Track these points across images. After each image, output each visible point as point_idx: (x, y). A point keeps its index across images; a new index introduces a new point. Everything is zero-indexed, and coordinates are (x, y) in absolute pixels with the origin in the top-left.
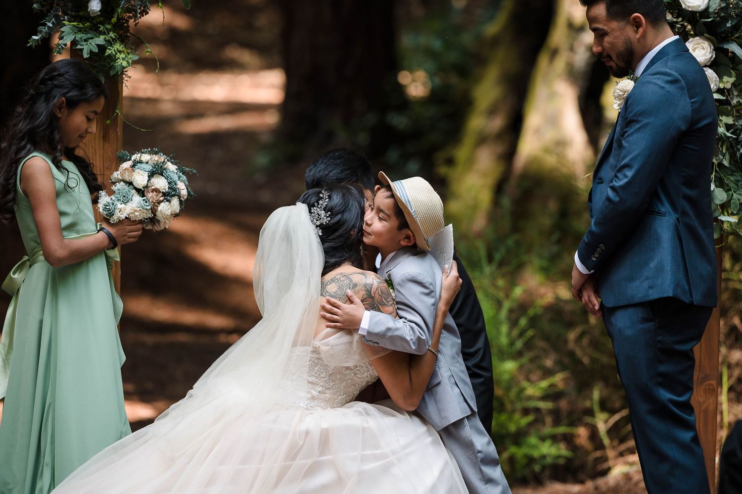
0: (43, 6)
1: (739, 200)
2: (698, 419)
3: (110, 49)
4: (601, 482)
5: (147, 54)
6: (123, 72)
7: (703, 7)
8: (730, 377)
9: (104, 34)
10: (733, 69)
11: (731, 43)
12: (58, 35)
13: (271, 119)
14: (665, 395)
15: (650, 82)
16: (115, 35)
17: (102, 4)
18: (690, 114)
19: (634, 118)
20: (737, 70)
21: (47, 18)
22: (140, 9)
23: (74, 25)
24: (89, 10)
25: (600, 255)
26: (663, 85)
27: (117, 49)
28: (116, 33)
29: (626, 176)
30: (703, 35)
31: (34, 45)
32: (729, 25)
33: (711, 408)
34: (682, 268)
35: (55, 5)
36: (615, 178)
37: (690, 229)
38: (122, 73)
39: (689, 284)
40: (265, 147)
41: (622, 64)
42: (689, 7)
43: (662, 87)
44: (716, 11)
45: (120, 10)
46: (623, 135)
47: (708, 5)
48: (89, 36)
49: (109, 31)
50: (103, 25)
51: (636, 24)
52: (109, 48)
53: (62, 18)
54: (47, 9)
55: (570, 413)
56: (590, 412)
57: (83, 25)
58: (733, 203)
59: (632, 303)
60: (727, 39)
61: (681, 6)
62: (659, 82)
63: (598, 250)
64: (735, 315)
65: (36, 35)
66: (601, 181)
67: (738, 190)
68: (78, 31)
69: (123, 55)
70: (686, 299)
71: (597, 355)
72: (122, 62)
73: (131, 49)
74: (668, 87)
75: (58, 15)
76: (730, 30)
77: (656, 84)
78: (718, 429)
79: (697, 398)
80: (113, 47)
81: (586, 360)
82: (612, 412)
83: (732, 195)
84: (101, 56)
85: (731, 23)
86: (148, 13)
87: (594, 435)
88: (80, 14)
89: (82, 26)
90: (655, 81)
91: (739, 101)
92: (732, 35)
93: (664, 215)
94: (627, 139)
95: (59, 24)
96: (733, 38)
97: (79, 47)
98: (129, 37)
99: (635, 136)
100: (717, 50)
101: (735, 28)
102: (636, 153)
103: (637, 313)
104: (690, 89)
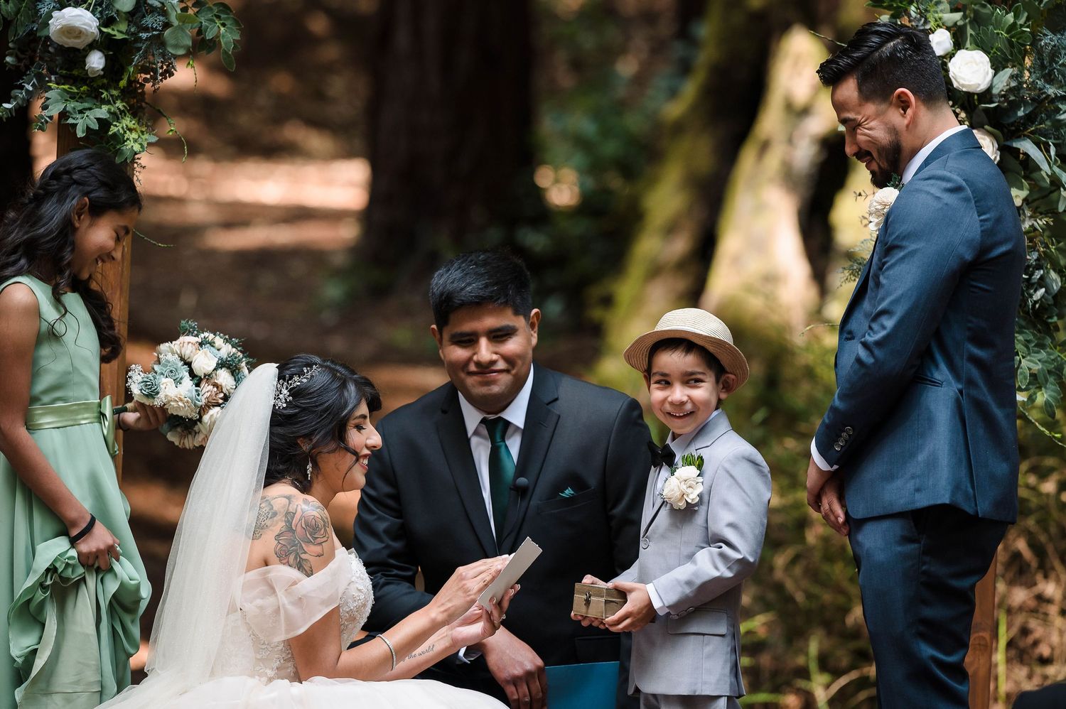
0: (19, 59)
1: (1030, 369)
3: (116, 126)
5: (171, 133)
6: (134, 159)
7: (983, 87)
8: (1009, 626)
9: (108, 103)
10: (1026, 178)
11: (1024, 140)
12: (40, 102)
13: (348, 233)
14: (928, 651)
15: (921, 191)
16: (124, 106)
17: (106, 60)
18: (978, 237)
19: (896, 243)
20: (1032, 179)
21: (25, 78)
22: (162, 68)
23: (64, 89)
24: (86, 69)
25: (846, 443)
26: (938, 194)
27: (126, 126)
28: (126, 102)
29: (884, 327)
30: (983, 128)
31: (5, 116)
32: (1021, 113)
33: (982, 672)
34: (964, 462)
35: (38, 59)
36: (869, 331)
37: (980, 407)
38: (133, 161)
39: (973, 488)
40: (338, 273)
42: (963, 86)
43: (938, 198)
44: (1003, 93)
45: (132, 69)
46: (881, 269)
47: (991, 84)
48: (86, 105)
49: (115, 99)
50: (107, 91)
51: (903, 105)
52: (114, 123)
53: (47, 79)
54: (25, 66)
55: (775, 674)
56: (804, 673)
57: (78, 89)
58: (1021, 374)
59: (891, 512)
60: (1017, 131)
61: (952, 85)
62: (933, 190)
63: (844, 434)
64: (1019, 536)
65: (9, 103)
66: (851, 336)
67: (1029, 354)
68: (70, 98)
69: (134, 135)
70: (969, 509)
71: (816, 590)
72: (133, 144)
73: (147, 126)
74: (948, 198)
75: (41, 74)
76: (1022, 121)
77: (928, 193)
78: (991, 702)
80: (120, 123)
81: (800, 597)
82: (837, 673)
83: (1020, 362)
84: (102, 137)
85: (1024, 111)
86: (173, 74)
87: (809, 706)
88: (74, 72)
89: (76, 91)
90: (927, 189)
91: (1033, 224)
92: (1026, 129)
93: (939, 384)
94: (887, 273)
95: (43, 87)
96: (1026, 133)
97: (70, 121)
98: (144, 109)
99: (898, 269)
100: (1003, 149)
101: (1030, 118)
102: (899, 292)
103: (893, 529)
104: (980, 200)
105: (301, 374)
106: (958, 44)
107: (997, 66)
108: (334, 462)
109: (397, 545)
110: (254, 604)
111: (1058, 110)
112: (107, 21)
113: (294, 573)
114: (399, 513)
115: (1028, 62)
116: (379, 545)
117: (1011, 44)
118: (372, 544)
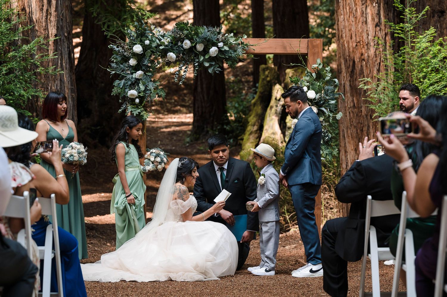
0: (122, 101)
2: (316, 217)
4: (288, 233)
7: (314, 97)
9: (140, 109)
10: (323, 115)
11: (323, 108)
12: (127, 109)
14: (307, 211)
16: (143, 109)
17: (139, 100)
18: (314, 129)
19: (298, 130)
21: (123, 104)
22: (150, 101)
23: (131, 106)
24: (136, 102)
25: (288, 170)
27: (144, 113)
29: (296, 147)
30: (314, 106)
31: (120, 112)
32: (322, 102)
33: (319, 214)
34: (312, 174)
35: (126, 100)
36: (292, 148)
37: (314, 162)
38: (145, 120)
39: (314, 179)
41: (294, 115)
42: (310, 97)
43: (306, 121)
44: (318, 98)
45: (144, 102)
47: (316, 97)
48: (136, 109)
50: (140, 106)
51: (299, 103)
52: (142, 113)
57: (134, 106)
59: (297, 184)
60: (321, 106)
63: (287, 168)
65: (120, 110)
66: (288, 148)
67: (325, 150)
68: (133, 108)
69: (146, 115)
70: (313, 183)
72: (145, 117)
73: (148, 113)
74: (308, 121)
75: (127, 103)
76: (322, 104)
77: (304, 120)
79: (316, 211)
82: (291, 213)
84: (139, 115)
86: (153, 102)
87: (285, 219)
88: (133, 103)
91: (325, 124)
93: (307, 158)
95: (127, 106)
96: (323, 106)
97: (133, 113)
98: (147, 109)
99: (298, 136)
100: (318, 110)
101: (324, 103)
102: (298, 140)
103: (299, 187)
104: (314, 122)
105: (184, 160)
106: (309, 89)
107: (317, 93)
108: (189, 178)
109: (202, 193)
110: (174, 207)
111: (329, 102)
112: (139, 93)
113: (182, 201)
114: (202, 187)
115: (323, 92)
116: (198, 194)
117: (319, 89)
118: (197, 193)
